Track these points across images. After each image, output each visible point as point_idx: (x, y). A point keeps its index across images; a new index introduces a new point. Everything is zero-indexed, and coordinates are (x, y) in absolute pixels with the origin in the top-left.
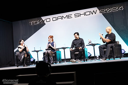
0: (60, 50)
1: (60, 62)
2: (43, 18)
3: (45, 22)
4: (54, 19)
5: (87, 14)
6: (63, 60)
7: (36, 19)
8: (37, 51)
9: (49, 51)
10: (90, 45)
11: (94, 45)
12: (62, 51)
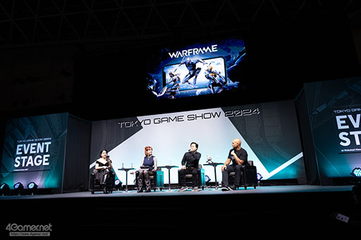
0: (163, 169)
1: (161, 189)
2: (140, 118)
3: (142, 124)
4: (156, 121)
5: (206, 116)
6: (167, 186)
7: (129, 119)
8: (127, 170)
9: (146, 171)
10: (209, 164)
11: (215, 165)
12: (165, 171)
